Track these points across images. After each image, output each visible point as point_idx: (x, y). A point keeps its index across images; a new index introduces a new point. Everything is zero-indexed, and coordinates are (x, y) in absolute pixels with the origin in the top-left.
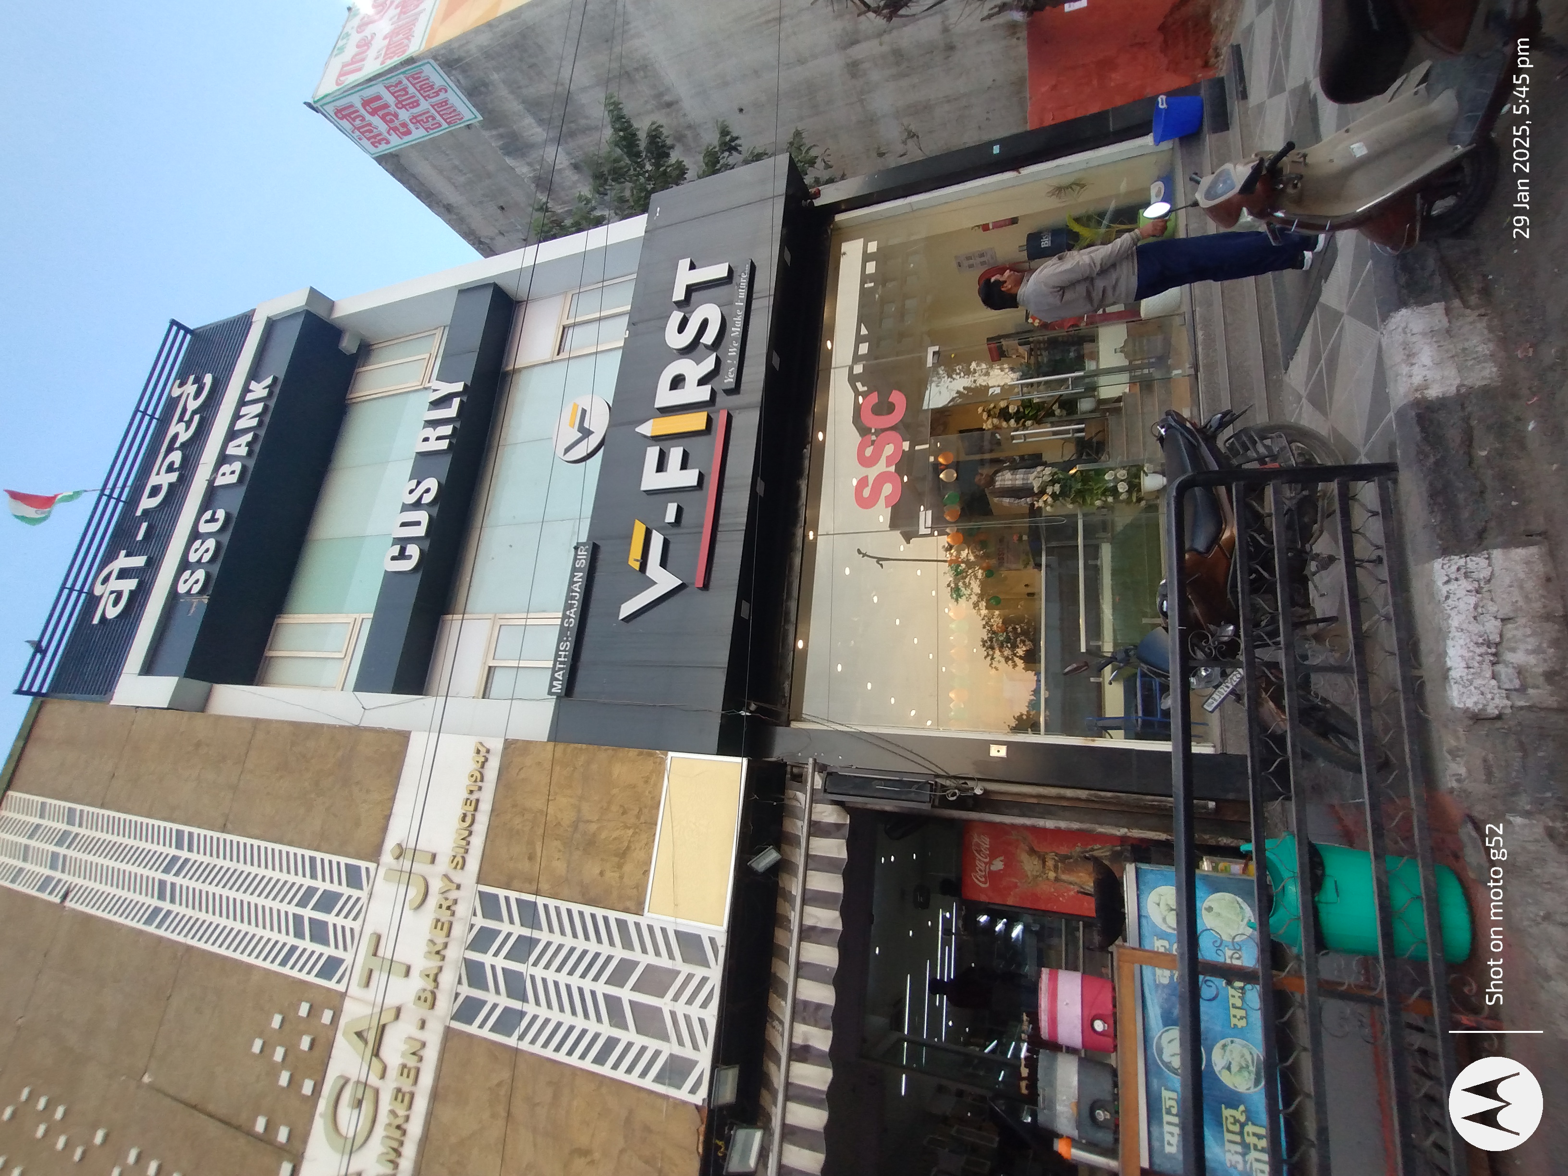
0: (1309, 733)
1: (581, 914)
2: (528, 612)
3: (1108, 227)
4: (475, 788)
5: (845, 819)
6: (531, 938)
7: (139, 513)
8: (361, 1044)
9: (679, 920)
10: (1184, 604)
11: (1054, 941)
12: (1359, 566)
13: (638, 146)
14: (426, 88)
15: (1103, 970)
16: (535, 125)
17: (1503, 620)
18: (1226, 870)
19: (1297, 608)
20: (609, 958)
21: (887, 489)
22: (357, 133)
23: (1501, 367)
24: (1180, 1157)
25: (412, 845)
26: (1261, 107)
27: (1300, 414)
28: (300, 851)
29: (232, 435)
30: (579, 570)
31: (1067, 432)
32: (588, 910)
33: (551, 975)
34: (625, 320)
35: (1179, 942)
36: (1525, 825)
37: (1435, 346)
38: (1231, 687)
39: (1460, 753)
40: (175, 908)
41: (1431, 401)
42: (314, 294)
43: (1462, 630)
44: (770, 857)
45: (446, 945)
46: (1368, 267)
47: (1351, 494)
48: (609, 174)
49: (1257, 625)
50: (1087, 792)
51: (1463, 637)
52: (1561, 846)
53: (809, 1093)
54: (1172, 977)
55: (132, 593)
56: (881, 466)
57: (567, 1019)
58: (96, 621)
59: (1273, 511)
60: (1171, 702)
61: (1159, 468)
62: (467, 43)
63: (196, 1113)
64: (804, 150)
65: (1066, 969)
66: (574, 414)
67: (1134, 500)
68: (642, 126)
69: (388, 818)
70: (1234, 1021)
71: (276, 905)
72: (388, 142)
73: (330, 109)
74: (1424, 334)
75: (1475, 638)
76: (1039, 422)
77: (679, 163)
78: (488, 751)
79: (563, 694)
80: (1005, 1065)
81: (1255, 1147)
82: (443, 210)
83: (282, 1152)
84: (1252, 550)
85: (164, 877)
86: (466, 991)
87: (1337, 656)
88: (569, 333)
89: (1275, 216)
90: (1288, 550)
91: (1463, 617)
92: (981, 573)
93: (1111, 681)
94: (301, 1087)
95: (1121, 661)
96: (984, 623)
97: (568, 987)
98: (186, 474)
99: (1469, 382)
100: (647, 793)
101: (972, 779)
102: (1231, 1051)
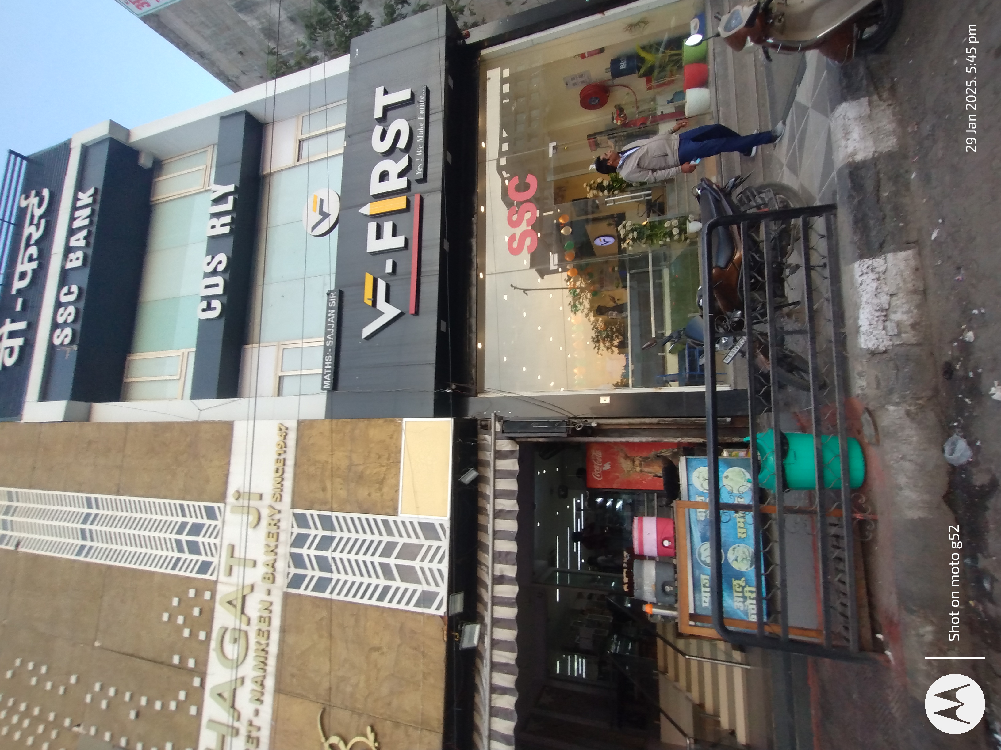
0: (782, 371)
1: (359, 519)
2: (303, 339)
3: (664, 52)
4: (281, 452)
5: (516, 447)
6: (331, 537)
7: (14, 292)
8: (231, 607)
9: (420, 516)
10: (712, 300)
11: (641, 505)
12: (813, 269)
15: (668, 515)
17: (891, 295)
18: (736, 455)
19: (777, 298)
20: (380, 542)
21: (528, 241)
23: (899, 139)
24: (710, 608)
25: (247, 490)
27: (782, 176)
28: (172, 502)
30: (331, 308)
31: (640, 196)
32: (363, 516)
33: (345, 556)
34: (343, 133)
35: (710, 496)
36: (895, 410)
37: (862, 126)
38: (739, 348)
39: (864, 374)
40: (95, 544)
41: (858, 163)
42: (113, 125)
43: (868, 303)
44: (471, 475)
45: (277, 546)
46: (824, 75)
47: (810, 225)
48: (317, 25)
49: (754, 310)
50: (657, 419)
51: (869, 307)
52: (913, 419)
53: (506, 600)
54: (706, 514)
55: (21, 346)
56: (523, 227)
57: (358, 579)
59: (764, 240)
60: (704, 360)
61: (697, 218)
63: (133, 659)
65: (648, 515)
66: (315, 202)
67: (683, 239)
69: (227, 475)
70: (740, 535)
71: (162, 535)
72: (148, 5)
74: (855, 119)
75: (875, 307)
76: (622, 191)
77: (367, 14)
78: (287, 429)
79: (331, 389)
81: (750, 598)
83: (192, 672)
84: (752, 264)
85: (83, 526)
86: (294, 570)
87: (799, 325)
88: (305, 145)
89: (768, 43)
90: (773, 263)
91: (869, 295)
92: (589, 294)
93: (670, 352)
94: (198, 636)
95: (676, 338)
96: (593, 326)
97: (357, 561)
98: (43, 261)
99: (880, 149)
100: (392, 444)
101: (591, 418)
102: (738, 551)
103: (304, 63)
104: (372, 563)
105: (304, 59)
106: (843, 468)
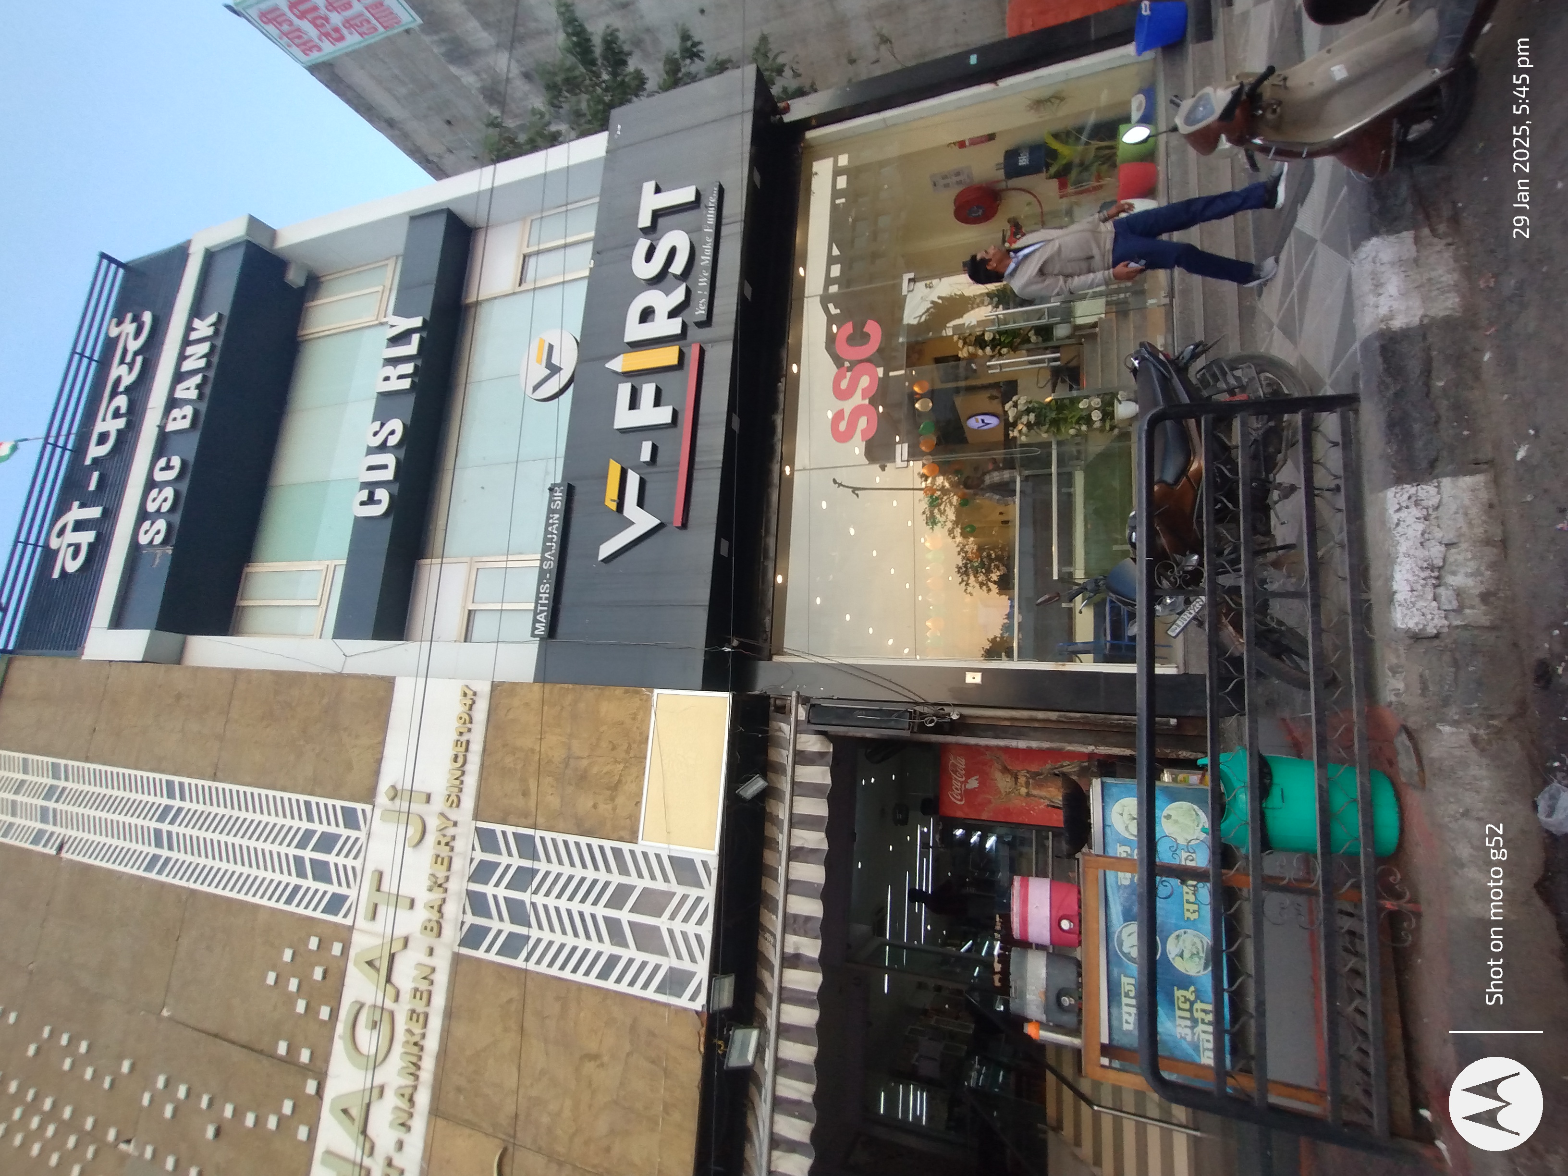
0: (1264, 654)
1: (577, 844)
2: (508, 555)
3: (1087, 143)
4: (464, 730)
5: (828, 747)
6: (533, 869)
7: (88, 462)
8: (371, 971)
9: (672, 847)
10: (1151, 535)
11: (1025, 849)
12: (1318, 495)
13: (592, 52)
15: (1070, 874)
16: (479, 28)
17: (1447, 545)
18: (1185, 781)
19: (1258, 536)
20: (607, 884)
21: (863, 422)
22: (285, 39)
23: (1463, 297)
24: (1136, 1033)
25: (408, 786)
26: (1245, 15)
27: (1270, 343)
28: (294, 797)
29: (179, 377)
30: (554, 511)
31: (1044, 361)
32: (583, 841)
33: (551, 902)
34: (589, 248)
35: (1139, 848)
36: (1452, 733)
37: (1403, 275)
38: (1194, 613)
39: (1400, 670)
40: (174, 855)
41: (1395, 332)
42: (253, 222)
43: (1409, 555)
44: (756, 785)
45: (447, 879)
46: (1343, 194)
47: (1315, 425)
48: (563, 85)
49: (1220, 553)
50: (1057, 713)
51: (1410, 562)
52: (1483, 750)
53: (801, 995)
54: (1132, 879)
55: (90, 545)
56: (857, 399)
57: (570, 941)
58: (56, 575)
59: (1239, 444)
60: (1137, 629)
61: (1132, 396)
63: (218, 1041)
64: (771, 55)
65: (1037, 876)
66: (540, 348)
67: (1108, 428)
68: (596, 30)
69: (379, 761)
70: (1187, 914)
71: (275, 848)
72: (320, 49)
73: (253, 13)
74: (1392, 264)
75: (1420, 563)
76: (1014, 348)
77: (638, 72)
78: (475, 694)
79: (545, 636)
80: (979, 961)
81: (1203, 1021)
82: (383, 125)
83: (306, 1071)
84: (1218, 481)
85: (159, 826)
86: (471, 919)
87: (1294, 582)
88: (532, 262)
89: (1254, 144)
90: (1252, 480)
91: (1410, 543)
92: (955, 498)
94: (318, 1013)
95: (1091, 591)
96: (959, 549)
97: (569, 912)
98: (134, 419)
99: (1432, 313)
100: (635, 729)
101: (948, 705)
102: (1184, 940)
103: (539, 141)
104: (593, 916)
105: (540, 134)
106: (1363, 822)
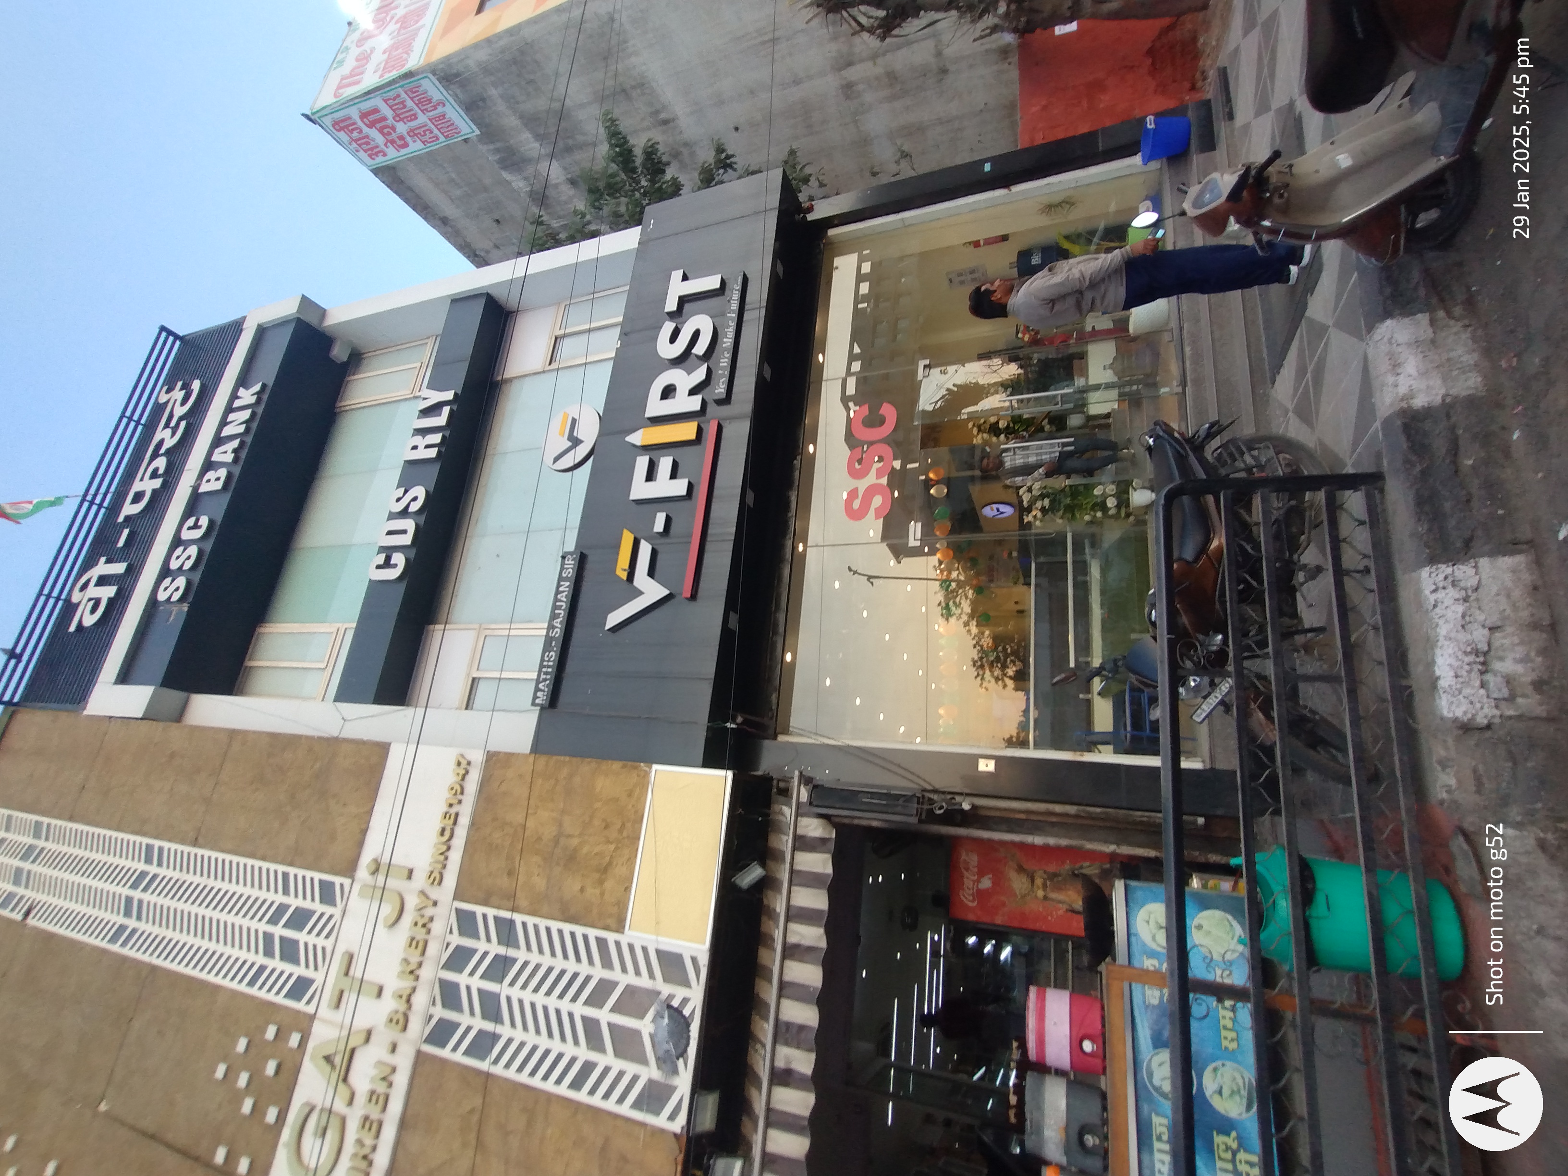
0: (1298, 744)
1: (560, 932)
4: (455, 801)
5: (831, 833)
6: (511, 958)
7: (121, 519)
8: (328, 1068)
9: (660, 939)
10: (1172, 614)
11: (1043, 963)
12: (1346, 575)
13: (634, 161)
14: (424, 102)
15: (1092, 990)
16: (532, 140)
17: (1491, 629)
18: (1215, 887)
19: (1285, 618)
20: (588, 979)
21: (877, 501)
22: (354, 145)
23: (1485, 377)
25: (386, 860)
26: (1247, 127)
27: (1287, 427)
28: (273, 867)
29: (218, 441)
30: (566, 579)
32: (567, 928)
33: (527, 996)
34: (617, 331)
35: (1169, 961)
36: (1516, 837)
37: (1421, 356)
38: (1220, 697)
39: (1450, 763)
40: (142, 926)
41: (1417, 411)
42: (305, 302)
43: (1450, 639)
44: (753, 874)
45: (420, 965)
46: (1353, 279)
47: (1338, 503)
48: (605, 189)
49: (1246, 635)
50: (1076, 807)
51: (1452, 645)
52: (1553, 858)
53: (791, 1120)
54: (1162, 996)
55: (110, 600)
56: (871, 479)
57: (543, 1042)
58: (72, 629)
59: (1261, 520)
60: (1159, 713)
61: (1147, 484)
62: (467, 57)
63: (153, 1144)
64: (798, 168)
65: (1056, 986)
67: (1123, 515)
68: (638, 144)
69: (364, 832)
70: (1225, 1043)
71: (246, 923)
72: (385, 155)
73: (328, 121)
74: (1409, 345)
75: (1463, 647)
77: (674, 180)
78: (469, 763)
79: (546, 706)
80: (993, 1092)
82: (439, 222)
84: (1240, 559)
85: (131, 893)
86: (440, 1012)
87: (1325, 666)
88: (562, 343)
89: (1262, 226)
90: (1276, 560)
91: (1451, 626)
92: (971, 592)
93: (1099, 694)
94: (264, 1114)
95: (1109, 672)
96: (974, 642)
97: (545, 1008)
98: (170, 481)
99: (1454, 392)
100: (630, 806)
101: (961, 794)
102: (1222, 1075)
103: (578, 236)
104: (571, 1015)
106: (1421, 937)
